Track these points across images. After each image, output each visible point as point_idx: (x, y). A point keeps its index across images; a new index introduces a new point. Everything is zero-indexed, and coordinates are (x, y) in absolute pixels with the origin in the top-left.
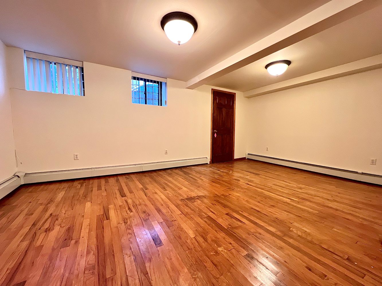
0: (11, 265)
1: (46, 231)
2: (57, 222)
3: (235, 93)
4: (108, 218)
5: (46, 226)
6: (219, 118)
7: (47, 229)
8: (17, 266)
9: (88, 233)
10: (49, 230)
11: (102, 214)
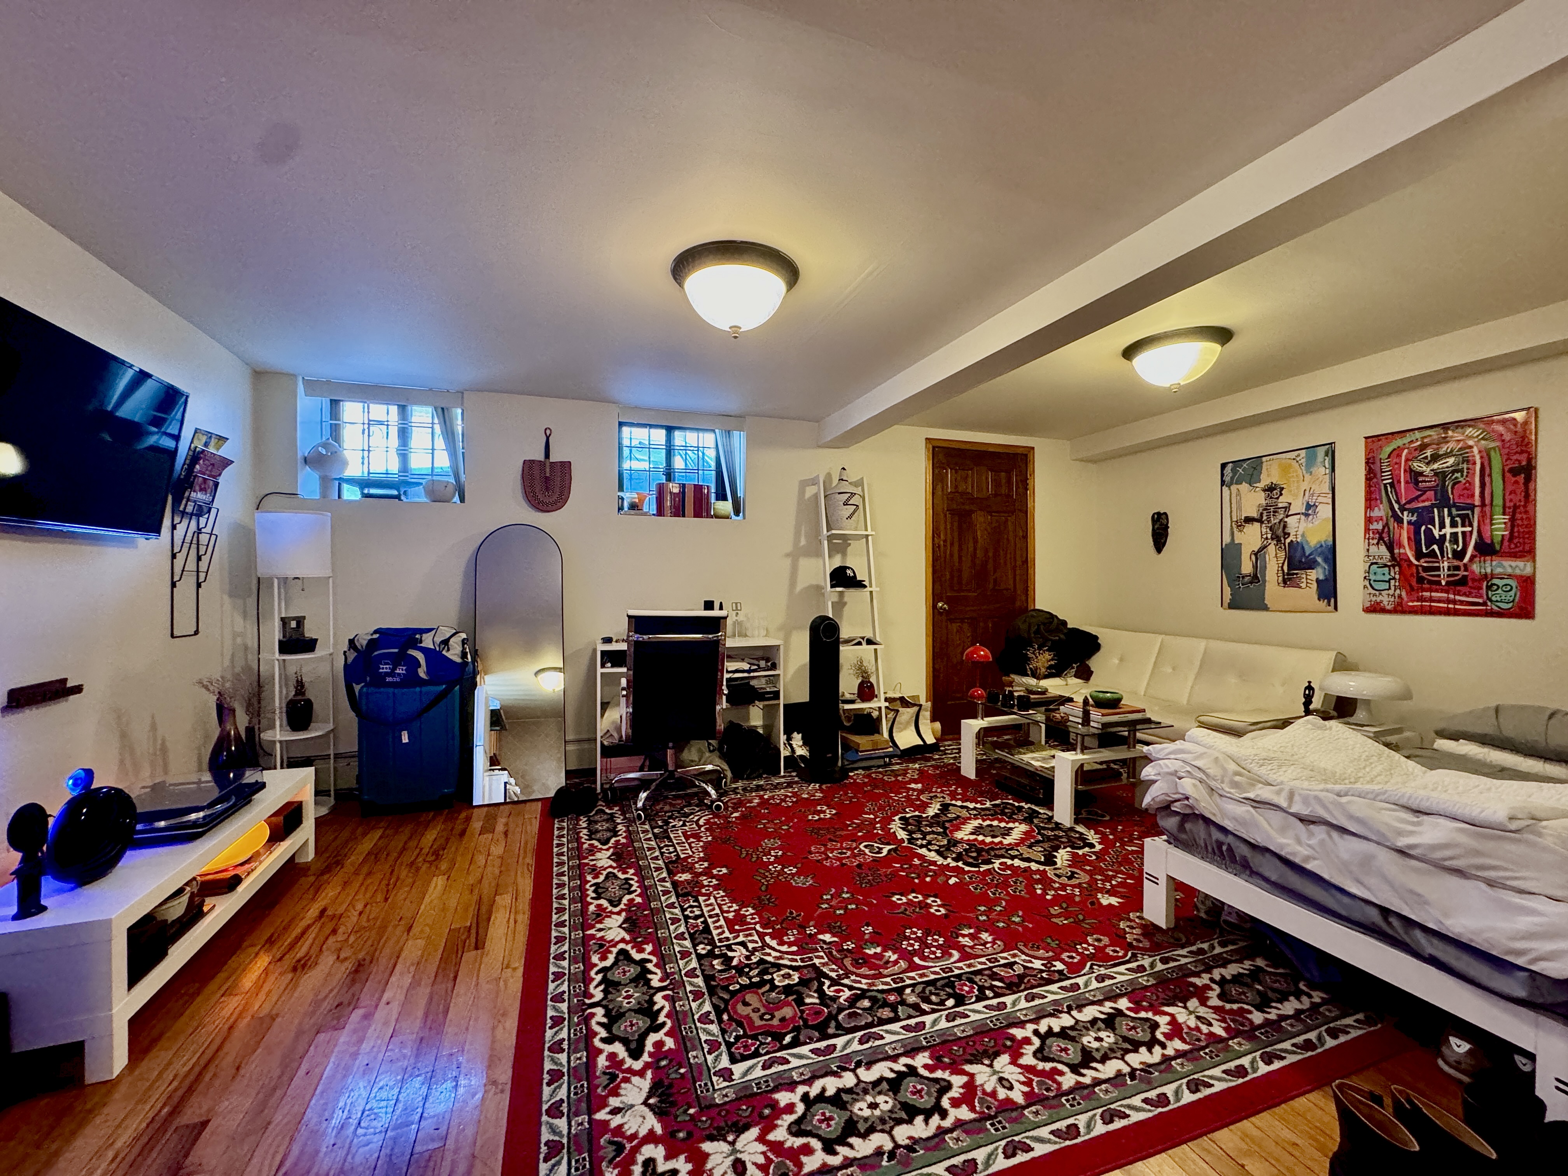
0: (184, 1065)
1: (295, 969)
2: (331, 940)
3: (1033, 448)
4: (479, 945)
5: (301, 951)
6: (956, 556)
7: (299, 961)
8: (197, 1069)
9: (405, 991)
10: (304, 966)
11: (469, 924)
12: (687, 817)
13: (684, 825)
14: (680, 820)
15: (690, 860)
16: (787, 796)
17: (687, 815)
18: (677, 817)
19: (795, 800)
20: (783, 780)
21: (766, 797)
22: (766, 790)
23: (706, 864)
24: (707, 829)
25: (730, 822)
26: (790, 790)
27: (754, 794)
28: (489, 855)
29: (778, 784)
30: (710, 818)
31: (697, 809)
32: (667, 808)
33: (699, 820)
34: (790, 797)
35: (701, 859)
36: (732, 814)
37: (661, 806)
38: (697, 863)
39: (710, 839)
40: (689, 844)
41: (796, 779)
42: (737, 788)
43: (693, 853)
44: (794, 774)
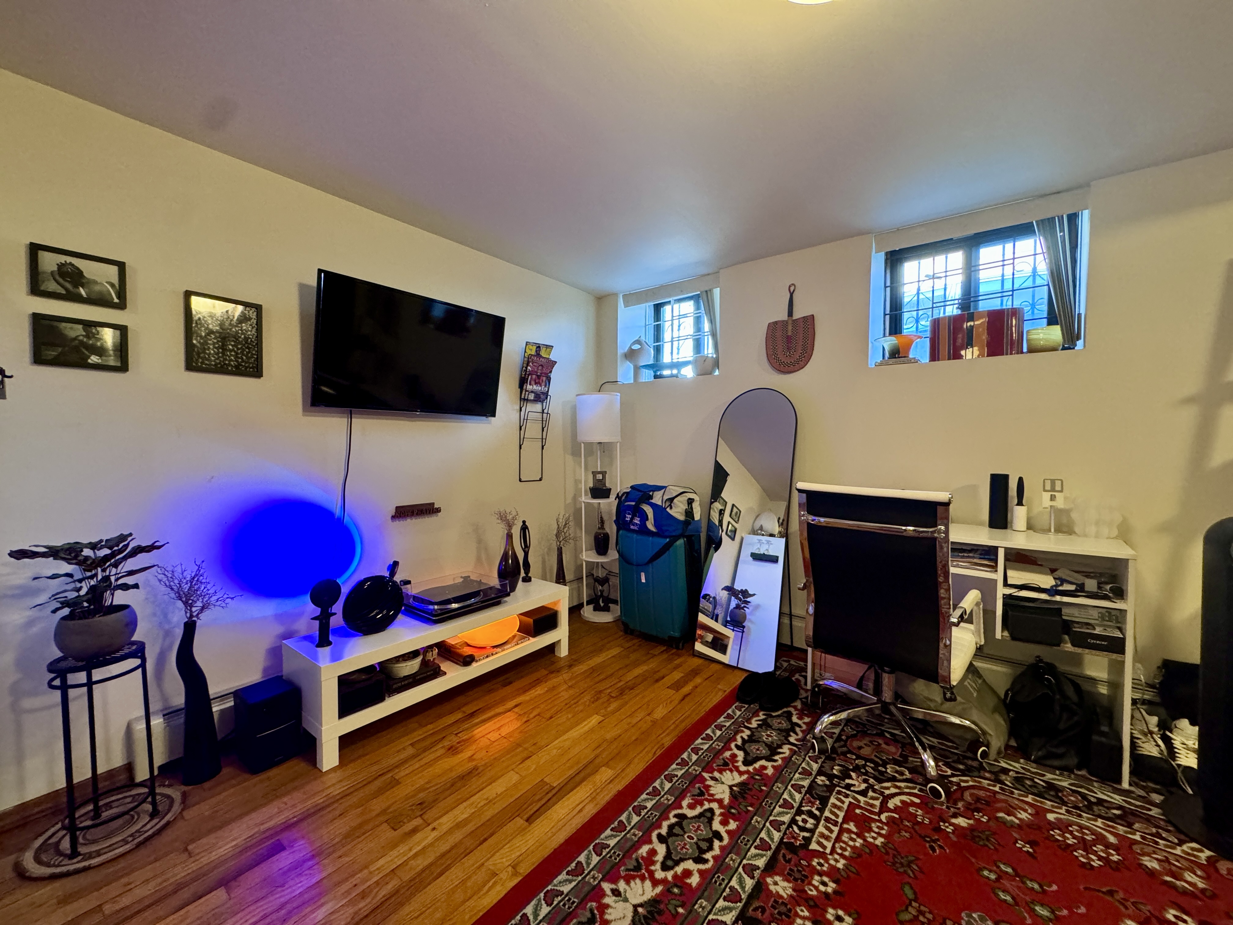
12: (880, 781)
13: (864, 793)
14: (865, 781)
15: (815, 862)
16: (1100, 839)
17: (881, 778)
18: (866, 773)
19: (1115, 858)
20: (1118, 799)
21: (1051, 817)
22: (1064, 803)
23: (831, 887)
24: (891, 822)
25: (938, 830)
26: (1121, 829)
27: (1029, 799)
28: (649, 715)
29: (1100, 802)
30: (913, 804)
31: (908, 775)
32: (866, 751)
33: (893, 795)
34: (1108, 845)
35: (833, 873)
36: (955, 816)
37: (861, 744)
38: (820, 874)
39: (879, 841)
40: (841, 831)
41: (1155, 812)
42: (1005, 771)
43: (833, 851)
44: (1157, 798)
